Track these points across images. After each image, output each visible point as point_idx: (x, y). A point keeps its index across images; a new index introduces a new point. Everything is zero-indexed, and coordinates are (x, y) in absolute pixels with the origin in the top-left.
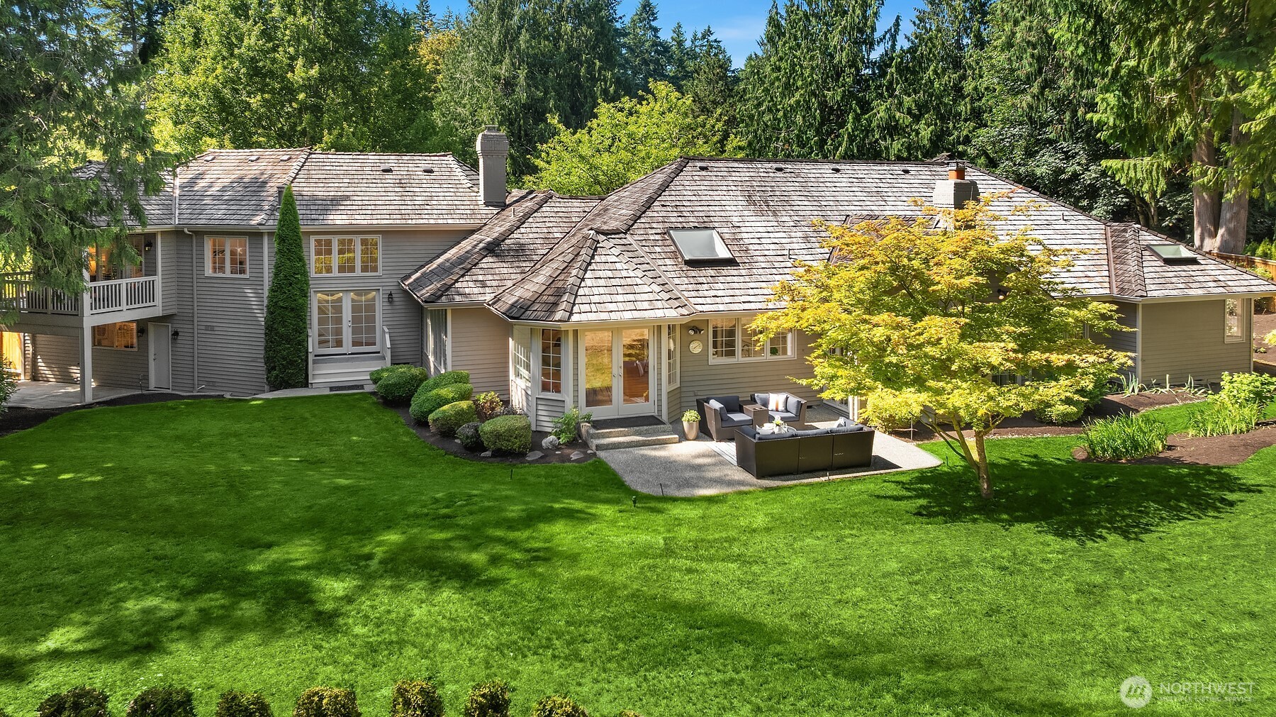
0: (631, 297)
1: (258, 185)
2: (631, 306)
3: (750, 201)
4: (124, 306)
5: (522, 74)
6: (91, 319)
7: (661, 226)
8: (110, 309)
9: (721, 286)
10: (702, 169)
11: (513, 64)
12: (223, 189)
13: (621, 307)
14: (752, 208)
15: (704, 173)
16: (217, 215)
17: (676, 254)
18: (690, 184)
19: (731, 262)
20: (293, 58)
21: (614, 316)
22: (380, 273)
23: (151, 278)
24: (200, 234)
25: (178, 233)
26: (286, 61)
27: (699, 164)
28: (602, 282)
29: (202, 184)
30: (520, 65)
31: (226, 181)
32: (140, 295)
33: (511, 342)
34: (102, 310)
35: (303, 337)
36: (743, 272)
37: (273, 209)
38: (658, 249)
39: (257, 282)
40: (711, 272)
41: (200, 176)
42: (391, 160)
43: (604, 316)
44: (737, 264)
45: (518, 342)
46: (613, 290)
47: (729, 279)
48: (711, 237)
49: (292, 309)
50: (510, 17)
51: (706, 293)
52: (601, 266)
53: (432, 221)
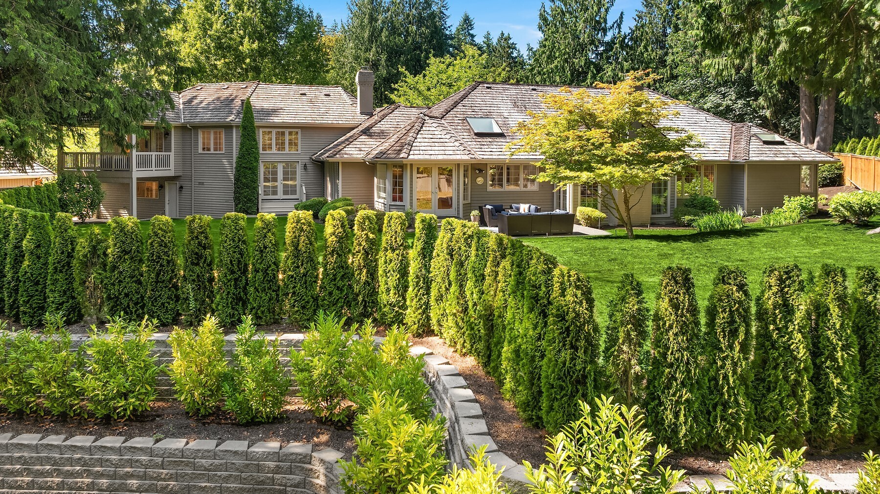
0: (443, 148)
1: (230, 101)
2: (443, 152)
3: (515, 105)
4: (154, 168)
5: (384, 57)
6: (137, 173)
7: (462, 116)
8: (146, 169)
9: (495, 147)
10: (488, 88)
11: (377, 52)
12: (209, 104)
13: (437, 152)
14: (516, 109)
15: (489, 90)
16: (207, 117)
17: (470, 129)
18: (480, 96)
19: (501, 135)
20: (242, 38)
21: (433, 157)
22: (299, 152)
23: (168, 153)
24: (196, 128)
25: (183, 128)
26: (239, 39)
27: (486, 85)
28: (426, 140)
29: (196, 101)
30: (382, 52)
31: (210, 99)
32: (163, 163)
33: (376, 179)
34: (142, 169)
35: (256, 185)
36: (508, 141)
37: (239, 113)
38: (459, 127)
39: (229, 155)
40: (489, 140)
41: (195, 97)
42: (305, 89)
43: (427, 157)
44: (505, 136)
45: (379, 178)
46: (433, 144)
47: (500, 143)
48: (491, 123)
49: (250, 169)
50: (376, 20)
51: (486, 150)
52: (426, 132)
53: (330, 122)
